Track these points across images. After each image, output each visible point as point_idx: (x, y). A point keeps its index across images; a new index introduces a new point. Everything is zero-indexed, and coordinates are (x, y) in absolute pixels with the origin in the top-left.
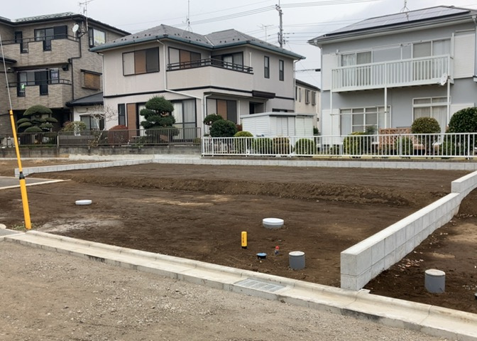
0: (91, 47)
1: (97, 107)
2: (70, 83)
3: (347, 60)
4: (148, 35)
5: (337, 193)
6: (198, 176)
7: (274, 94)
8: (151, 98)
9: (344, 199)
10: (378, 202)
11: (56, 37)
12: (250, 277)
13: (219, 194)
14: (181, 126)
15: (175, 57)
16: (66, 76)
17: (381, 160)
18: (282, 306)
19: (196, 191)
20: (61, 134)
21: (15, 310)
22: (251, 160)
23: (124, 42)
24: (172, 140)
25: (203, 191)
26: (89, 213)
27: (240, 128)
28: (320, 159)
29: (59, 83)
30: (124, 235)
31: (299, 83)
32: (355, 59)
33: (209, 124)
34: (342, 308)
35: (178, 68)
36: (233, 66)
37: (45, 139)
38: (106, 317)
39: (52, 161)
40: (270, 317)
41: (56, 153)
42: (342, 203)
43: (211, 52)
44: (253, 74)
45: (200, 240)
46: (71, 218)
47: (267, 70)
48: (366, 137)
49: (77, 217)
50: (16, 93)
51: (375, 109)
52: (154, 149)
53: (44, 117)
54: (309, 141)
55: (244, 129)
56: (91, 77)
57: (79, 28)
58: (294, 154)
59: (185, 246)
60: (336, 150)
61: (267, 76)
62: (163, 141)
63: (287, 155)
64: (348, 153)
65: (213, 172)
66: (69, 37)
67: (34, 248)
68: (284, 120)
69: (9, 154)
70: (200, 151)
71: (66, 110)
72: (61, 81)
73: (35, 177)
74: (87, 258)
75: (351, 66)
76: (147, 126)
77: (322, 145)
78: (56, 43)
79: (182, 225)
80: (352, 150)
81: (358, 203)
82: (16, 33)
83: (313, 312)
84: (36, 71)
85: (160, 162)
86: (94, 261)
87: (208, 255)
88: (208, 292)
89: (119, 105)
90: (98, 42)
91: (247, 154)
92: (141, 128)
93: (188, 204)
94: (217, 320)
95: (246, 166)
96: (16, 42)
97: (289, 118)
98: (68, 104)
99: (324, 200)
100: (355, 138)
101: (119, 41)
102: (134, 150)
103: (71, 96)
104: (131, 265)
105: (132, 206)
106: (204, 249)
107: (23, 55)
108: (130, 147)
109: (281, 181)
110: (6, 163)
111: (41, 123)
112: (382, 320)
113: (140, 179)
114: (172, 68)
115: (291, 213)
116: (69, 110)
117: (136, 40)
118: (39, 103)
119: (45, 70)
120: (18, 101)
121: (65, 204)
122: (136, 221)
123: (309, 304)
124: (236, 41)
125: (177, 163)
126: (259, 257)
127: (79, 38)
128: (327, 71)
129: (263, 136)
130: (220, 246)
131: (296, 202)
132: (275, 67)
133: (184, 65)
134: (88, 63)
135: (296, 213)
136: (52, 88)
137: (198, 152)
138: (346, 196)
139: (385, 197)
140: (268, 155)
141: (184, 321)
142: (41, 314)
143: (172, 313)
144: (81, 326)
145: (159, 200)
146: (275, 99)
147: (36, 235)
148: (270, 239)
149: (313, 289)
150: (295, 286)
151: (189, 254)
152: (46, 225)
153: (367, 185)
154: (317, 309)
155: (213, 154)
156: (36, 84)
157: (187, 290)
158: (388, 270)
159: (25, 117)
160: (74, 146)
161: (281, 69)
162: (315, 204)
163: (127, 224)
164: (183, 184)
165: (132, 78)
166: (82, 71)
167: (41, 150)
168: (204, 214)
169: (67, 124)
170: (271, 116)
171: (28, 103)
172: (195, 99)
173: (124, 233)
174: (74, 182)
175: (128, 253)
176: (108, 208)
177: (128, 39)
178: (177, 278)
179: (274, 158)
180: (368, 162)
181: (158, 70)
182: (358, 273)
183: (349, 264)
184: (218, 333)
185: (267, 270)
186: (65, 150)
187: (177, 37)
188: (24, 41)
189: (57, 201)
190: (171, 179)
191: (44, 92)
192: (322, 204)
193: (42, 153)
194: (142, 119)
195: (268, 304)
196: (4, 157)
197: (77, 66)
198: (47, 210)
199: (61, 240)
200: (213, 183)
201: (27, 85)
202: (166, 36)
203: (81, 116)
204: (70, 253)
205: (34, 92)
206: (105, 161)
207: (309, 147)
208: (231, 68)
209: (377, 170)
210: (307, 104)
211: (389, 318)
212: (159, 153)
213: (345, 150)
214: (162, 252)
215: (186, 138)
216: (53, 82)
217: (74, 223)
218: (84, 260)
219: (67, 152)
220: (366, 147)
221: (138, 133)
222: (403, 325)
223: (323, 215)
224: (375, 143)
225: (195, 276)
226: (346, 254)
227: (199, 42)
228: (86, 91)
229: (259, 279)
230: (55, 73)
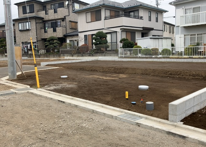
0: (73, 10)
1: (76, 36)
2: (65, 26)
3: (188, 11)
4: (96, 4)
5: (178, 74)
6: (114, 66)
7: (153, 28)
8: (97, 32)
9: (181, 77)
10: (198, 78)
11: (59, 7)
12: (126, 113)
13: (123, 74)
14: (110, 44)
15: (108, 13)
16: (63, 24)
17: (203, 59)
18: (138, 128)
19: (113, 72)
20: (61, 48)
21: (20, 124)
22: (141, 59)
23: (86, 8)
24: (106, 50)
25: (116, 73)
26: (65, 81)
27: (136, 44)
28: (173, 58)
29: (61, 27)
30: (76, 92)
31: (165, 23)
32: (192, 11)
33: (122, 43)
34: (167, 131)
35: (109, 18)
36: (134, 16)
37: (56, 50)
38: (56, 129)
39: (57, 59)
40: (131, 133)
41: (59, 56)
42: (180, 79)
43: (124, 10)
44: (143, 19)
45: (108, 94)
46: (57, 84)
47: (150, 18)
48: (195, 48)
49: (60, 83)
50: (44, 31)
51: (202, 34)
52: (98, 54)
53: (55, 41)
54: (168, 49)
55: (138, 45)
56: (73, 24)
57: (68, 3)
58: (161, 56)
59: (100, 97)
60: (181, 54)
61: (150, 20)
62: (102, 51)
63: (157, 56)
64: (187, 55)
65: (122, 64)
66: (65, 7)
67: (38, 96)
68: (157, 40)
69: (41, 57)
70: (118, 55)
71: (64, 38)
72: (61, 26)
73: (49, 66)
74: (58, 101)
75: (190, 14)
76: (96, 44)
77: (176, 52)
78: (59, 10)
79: (102, 88)
80: (188, 53)
81: (188, 79)
82: (44, 6)
83: (153, 132)
84: (52, 22)
85: (101, 60)
86: (60, 103)
87: (110, 102)
88: (105, 119)
89: (85, 35)
90: (76, 8)
91: (139, 56)
92: (94, 45)
93: (108, 78)
94: (105, 134)
95: (138, 61)
96: (44, 10)
97: (160, 39)
98: (64, 36)
99: (171, 77)
100: (190, 48)
101: (84, 7)
102: (91, 55)
103: (66, 32)
104: (75, 105)
105: (84, 78)
106: (109, 99)
107: (46, 15)
108: (89, 54)
109: (152, 68)
110: (39, 60)
111: (54, 43)
112: (187, 139)
113: (90, 67)
114: (107, 18)
115: (154, 83)
116: (65, 38)
117: (91, 7)
118: (53, 35)
119: (55, 21)
120: (45, 35)
121: (57, 77)
122: (83, 85)
123: (151, 128)
124: (136, 5)
125: (108, 60)
126: (132, 103)
127: (69, 7)
128: (178, 17)
129: (147, 47)
130: (116, 98)
131: (158, 78)
132: (154, 16)
133: (112, 17)
134: (72, 18)
135: (156, 83)
136: (58, 29)
137: (117, 55)
138: (182, 75)
139: (202, 76)
140: (148, 56)
141: (90, 133)
142: (30, 126)
143: (85, 128)
144: (44, 132)
145: (96, 76)
146: (153, 31)
147: (40, 91)
148: (141, 95)
149: (155, 121)
150: (146, 118)
151: (101, 101)
152: (46, 87)
153: (193, 70)
154: (155, 131)
155: (124, 56)
156: (52, 28)
157: (96, 118)
158: (195, 113)
159: (48, 41)
160: (66, 53)
161: (157, 17)
162: (166, 79)
163: (79, 87)
164: (107, 69)
165: (90, 23)
166: (70, 21)
167: (54, 55)
168: (113, 83)
169: (64, 44)
170: (150, 38)
171: (48, 35)
172: (116, 32)
173: (77, 90)
174: (63, 68)
175: (75, 100)
176: (73, 79)
177: (88, 6)
178: (93, 112)
179: (151, 58)
180: (196, 59)
181: (100, 20)
182: (177, 114)
183: (173, 109)
184: (104, 140)
185: (135, 110)
186: (63, 55)
187: (109, 4)
188: (47, 9)
189: (54, 76)
190: (102, 67)
191: (55, 30)
192: (170, 79)
193: (54, 56)
194: (94, 41)
195: (132, 127)
196: (39, 58)
197: (68, 19)
198: (48, 80)
199: (49, 93)
200: (120, 69)
201: (48, 28)
202: (104, 4)
203: (70, 41)
204: (51, 99)
205: (51, 31)
206: (79, 59)
207: (168, 52)
208: (133, 17)
209: (201, 63)
210: (170, 33)
211: (190, 138)
212: (101, 56)
213: (185, 54)
214: (89, 100)
215: (112, 49)
216: (58, 26)
217: (57, 86)
218: (57, 102)
219: (64, 56)
220: (195, 52)
221: (93, 48)
222: (198, 142)
223: (169, 84)
224: (200, 50)
225: (101, 111)
226: (171, 104)
227: (119, 6)
228: (72, 30)
229: (130, 114)
230: (59, 22)
